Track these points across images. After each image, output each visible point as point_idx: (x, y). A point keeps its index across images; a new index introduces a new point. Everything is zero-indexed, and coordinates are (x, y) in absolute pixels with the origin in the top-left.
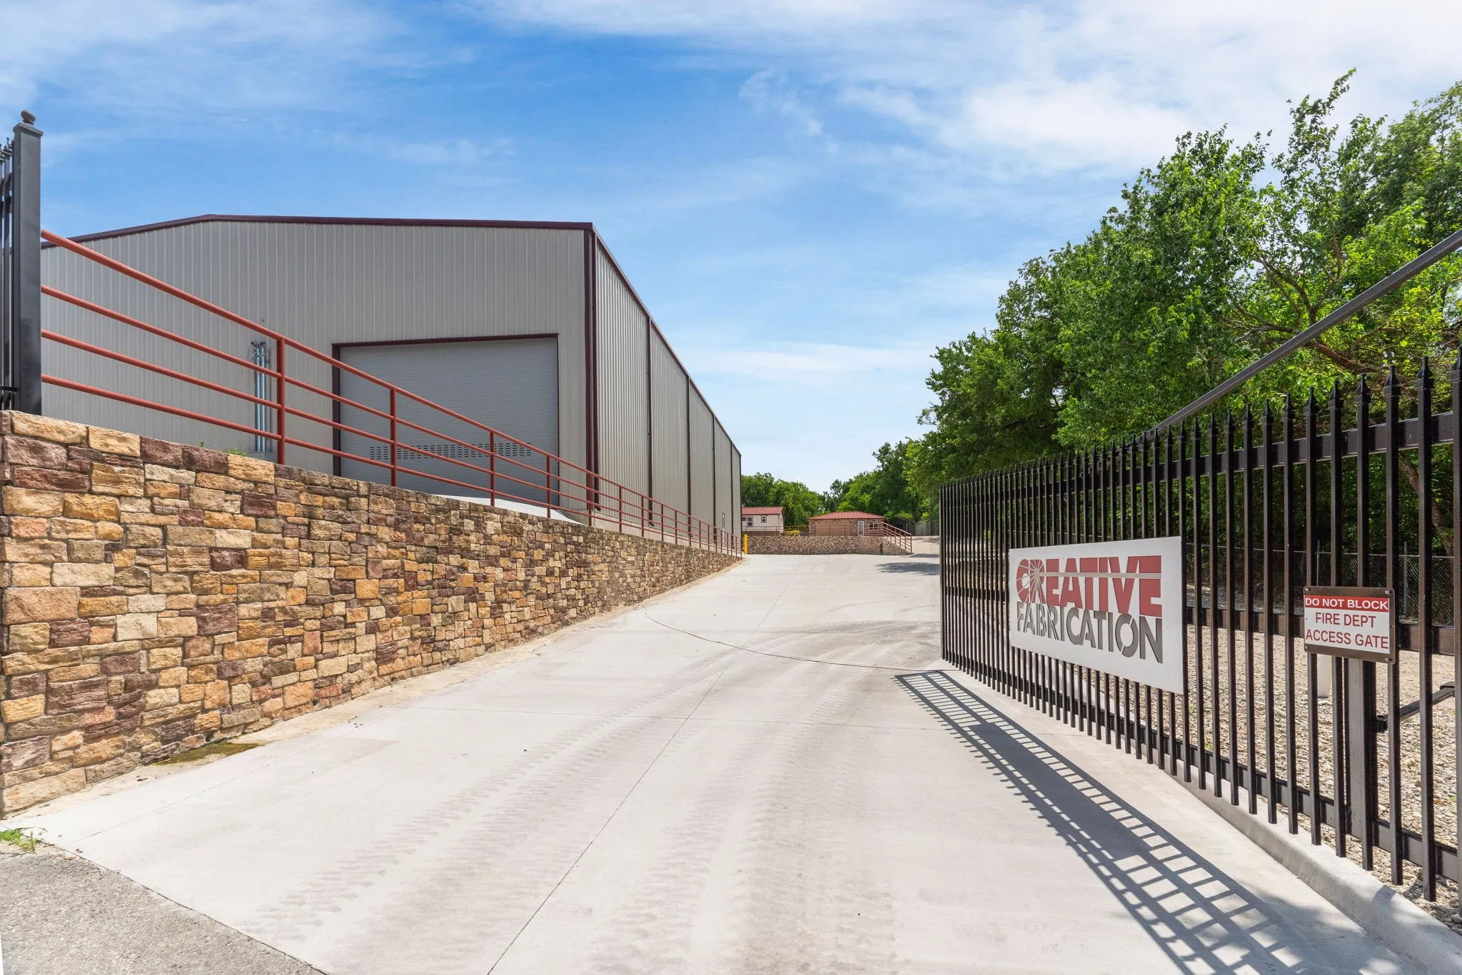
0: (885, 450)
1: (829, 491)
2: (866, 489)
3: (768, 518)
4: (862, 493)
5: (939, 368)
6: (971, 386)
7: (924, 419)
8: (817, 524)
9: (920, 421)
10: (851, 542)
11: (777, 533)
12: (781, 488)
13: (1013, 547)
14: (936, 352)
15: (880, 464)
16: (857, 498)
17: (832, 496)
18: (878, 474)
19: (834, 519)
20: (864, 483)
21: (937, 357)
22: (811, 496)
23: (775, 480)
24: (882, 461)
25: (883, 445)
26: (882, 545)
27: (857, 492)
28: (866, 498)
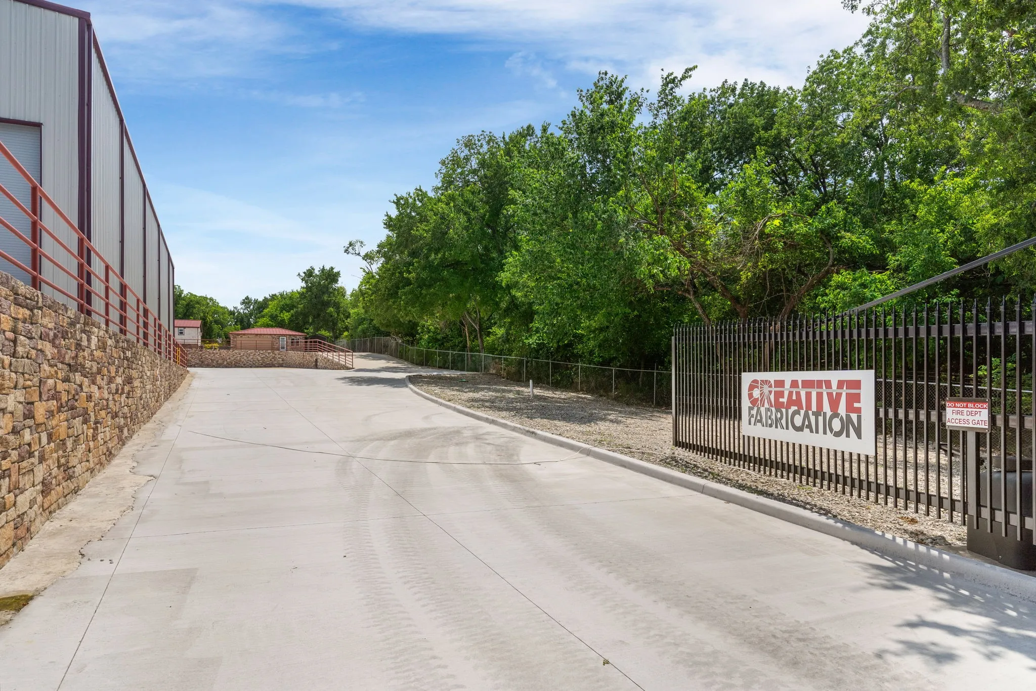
0: (309, 273)
1: (239, 306)
2: (285, 308)
3: (186, 331)
4: (281, 311)
5: (394, 213)
6: (427, 232)
7: (350, 249)
8: (237, 339)
9: (346, 251)
10: (278, 356)
11: (196, 346)
12: (191, 301)
13: (745, 371)
14: (395, 199)
15: (304, 284)
16: (277, 316)
17: (242, 311)
18: (302, 295)
19: (257, 335)
20: (286, 302)
21: (394, 202)
22: (221, 310)
23: (185, 292)
24: (306, 282)
25: (309, 268)
26: (316, 360)
27: (276, 310)
28: (286, 316)
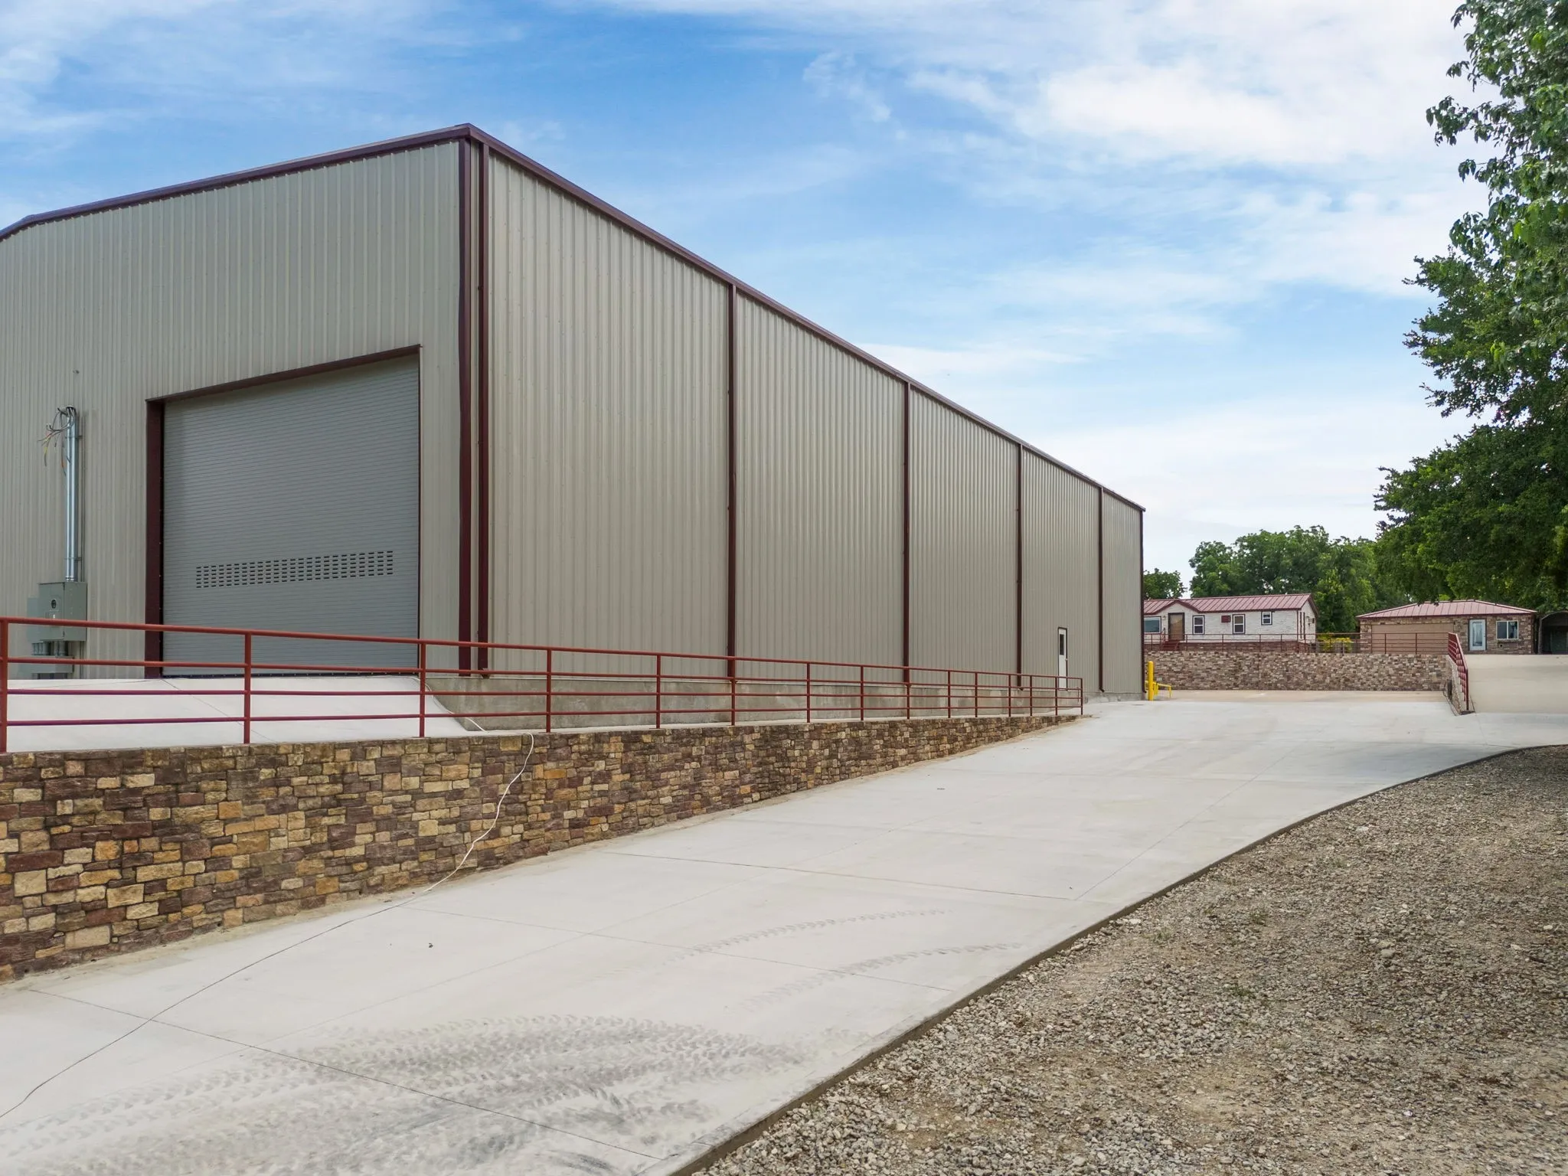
3: (1280, 616)
8: (1378, 628)
